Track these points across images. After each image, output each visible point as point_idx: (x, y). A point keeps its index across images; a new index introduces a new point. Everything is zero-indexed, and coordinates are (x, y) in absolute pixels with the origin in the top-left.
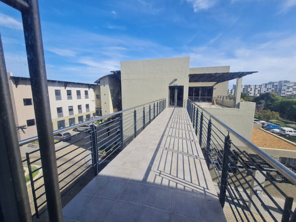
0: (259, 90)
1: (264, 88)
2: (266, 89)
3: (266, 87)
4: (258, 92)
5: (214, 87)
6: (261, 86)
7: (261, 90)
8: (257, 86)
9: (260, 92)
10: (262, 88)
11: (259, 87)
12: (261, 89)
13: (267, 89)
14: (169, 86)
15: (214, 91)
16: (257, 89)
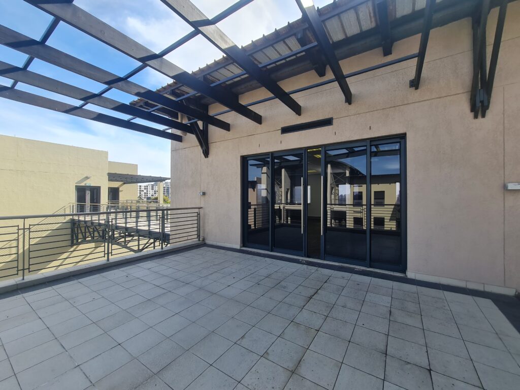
0: (145, 193)
1: (151, 190)
2: (153, 192)
3: (153, 189)
4: (145, 195)
5: (120, 189)
6: (147, 187)
7: (147, 193)
8: (142, 188)
9: (147, 195)
10: (149, 190)
11: (145, 189)
12: (147, 191)
13: (155, 191)
14: (76, 186)
15: (121, 194)
16: (143, 191)
